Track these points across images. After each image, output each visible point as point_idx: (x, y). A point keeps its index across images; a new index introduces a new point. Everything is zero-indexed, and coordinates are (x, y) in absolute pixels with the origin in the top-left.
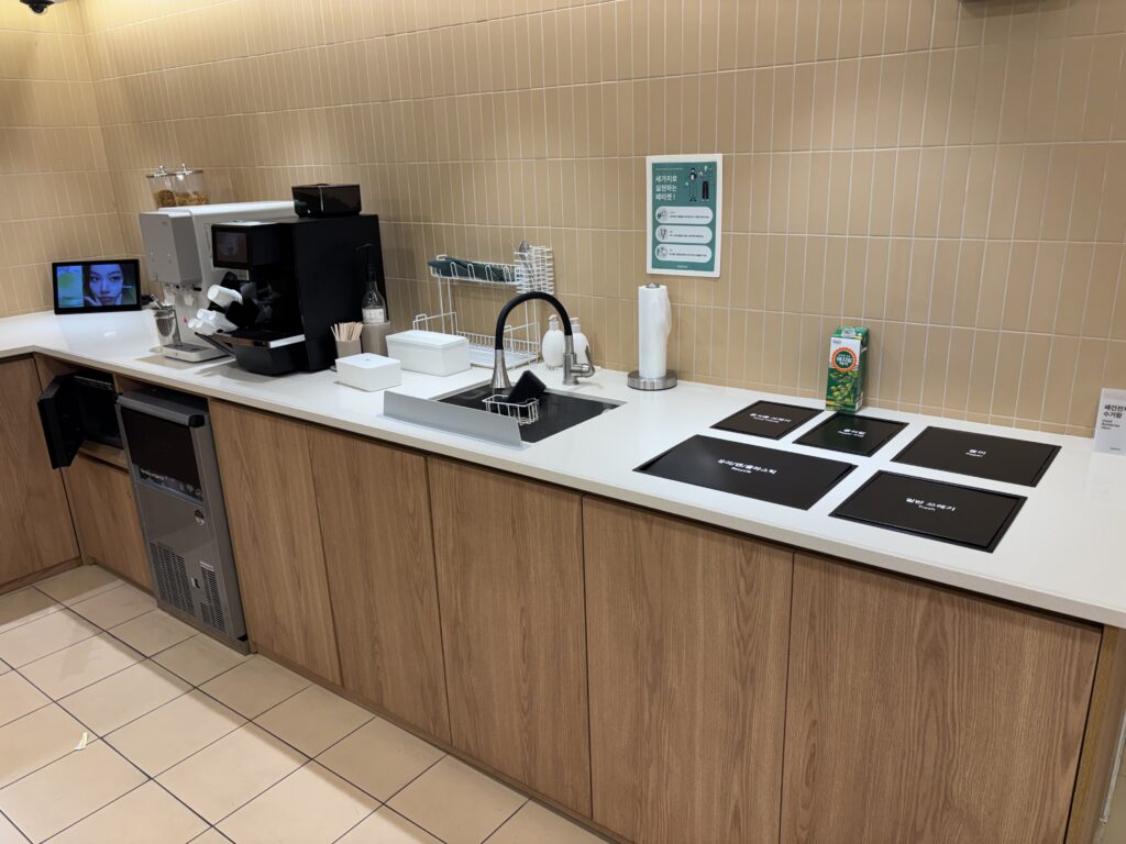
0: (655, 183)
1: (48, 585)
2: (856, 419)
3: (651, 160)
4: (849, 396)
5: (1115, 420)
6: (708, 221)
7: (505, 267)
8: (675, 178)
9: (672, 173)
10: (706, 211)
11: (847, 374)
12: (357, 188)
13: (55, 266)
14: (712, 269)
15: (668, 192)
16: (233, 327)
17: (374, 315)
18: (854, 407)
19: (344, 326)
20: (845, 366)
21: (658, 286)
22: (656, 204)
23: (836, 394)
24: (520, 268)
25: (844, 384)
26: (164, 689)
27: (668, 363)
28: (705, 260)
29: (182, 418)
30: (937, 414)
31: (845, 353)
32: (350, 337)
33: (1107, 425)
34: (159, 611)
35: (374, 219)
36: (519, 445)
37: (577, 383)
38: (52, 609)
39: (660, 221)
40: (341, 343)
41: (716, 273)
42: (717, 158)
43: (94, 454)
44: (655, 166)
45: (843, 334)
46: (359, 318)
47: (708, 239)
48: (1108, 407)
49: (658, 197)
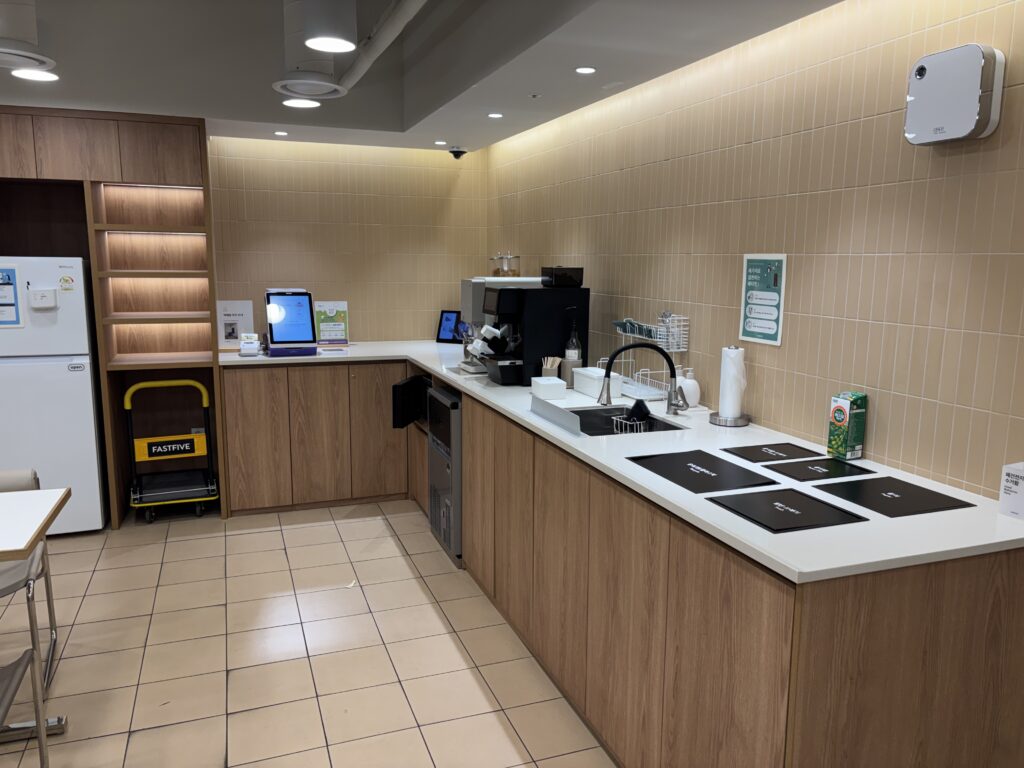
0: (748, 274)
1: (384, 505)
2: (847, 467)
3: (747, 256)
4: (841, 445)
5: (1014, 487)
6: (775, 303)
7: (653, 328)
8: (758, 271)
9: (758, 267)
10: (774, 295)
11: (840, 428)
12: (581, 270)
13: (443, 312)
14: (776, 339)
15: (755, 280)
16: (491, 352)
17: (573, 354)
18: (845, 455)
19: (550, 359)
20: (839, 421)
21: (737, 348)
22: (748, 289)
23: (834, 443)
24: (662, 330)
25: (838, 436)
26: (407, 572)
27: (742, 407)
28: (773, 332)
29: (447, 402)
30: (896, 466)
31: (840, 410)
32: (552, 366)
33: (1008, 490)
34: (430, 534)
35: (588, 290)
36: (578, 435)
37: (676, 414)
38: (379, 518)
39: (749, 301)
40: (546, 369)
41: (778, 343)
42: (782, 257)
43: (422, 426)
44: (749, 261)
45: (841, 396)
46: (563, 355)
47: (774, 317)
48: (1008, 475)
49: (749, 284)
